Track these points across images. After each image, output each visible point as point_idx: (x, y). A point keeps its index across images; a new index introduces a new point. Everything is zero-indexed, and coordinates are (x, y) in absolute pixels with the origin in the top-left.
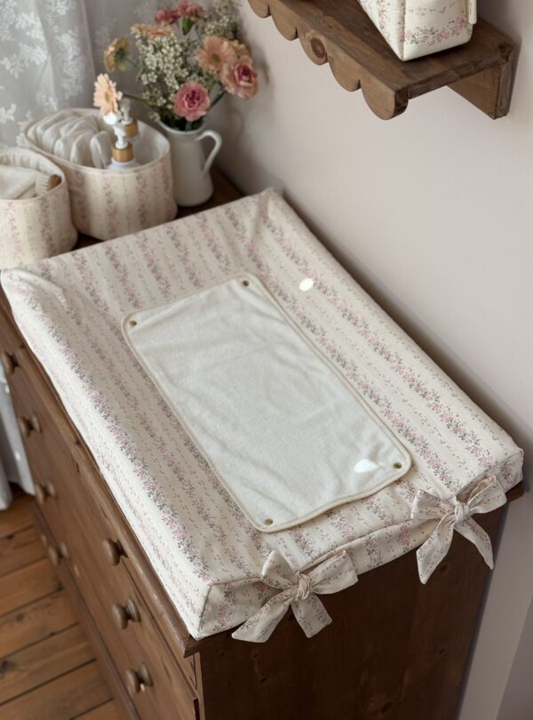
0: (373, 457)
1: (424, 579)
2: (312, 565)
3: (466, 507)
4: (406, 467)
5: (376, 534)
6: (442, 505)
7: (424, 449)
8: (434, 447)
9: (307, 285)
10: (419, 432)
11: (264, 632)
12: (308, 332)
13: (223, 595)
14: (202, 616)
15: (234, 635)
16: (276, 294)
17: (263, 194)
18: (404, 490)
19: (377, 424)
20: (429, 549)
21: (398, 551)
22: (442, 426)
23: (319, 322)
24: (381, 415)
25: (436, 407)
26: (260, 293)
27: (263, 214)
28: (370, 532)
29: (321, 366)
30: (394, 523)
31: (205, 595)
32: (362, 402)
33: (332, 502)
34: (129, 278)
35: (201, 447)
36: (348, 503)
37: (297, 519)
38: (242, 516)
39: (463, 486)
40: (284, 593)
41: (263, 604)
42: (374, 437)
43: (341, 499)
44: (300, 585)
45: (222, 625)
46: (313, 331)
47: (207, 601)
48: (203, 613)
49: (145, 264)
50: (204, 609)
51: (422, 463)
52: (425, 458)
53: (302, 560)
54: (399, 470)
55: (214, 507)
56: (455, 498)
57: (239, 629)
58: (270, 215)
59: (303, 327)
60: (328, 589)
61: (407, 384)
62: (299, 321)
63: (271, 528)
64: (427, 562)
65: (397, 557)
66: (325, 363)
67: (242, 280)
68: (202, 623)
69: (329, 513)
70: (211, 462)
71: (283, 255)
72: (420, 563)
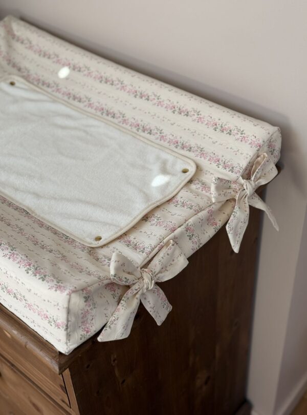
0: (164, 171)
1: (236, 249)
2: (148, 259)
3: (252, 182)
4: (192, 170)
5: (191, 221)
6: (233, 186)
7: (202, 153)
8: (209, 148)
10: (193, 142)
11: (125, 328)
12: (76, 103)
13: (83, 300)
14: (67, 329)
15: (100, 339)
16: (40, 85)
18: (198, 186)
19: (156, 148)
20: (235, 221)
21: (210, 232)
22: (210, 131)
23: (82, 93)
24: (158, 141)
25: (200, 120)
26: (26, 87)
27: (10, 33)
28: (186, 221)
29: (95, 123)
30: (201, 210)
31: (66, 305)
32: (138, 137)
33: (146, 208)
35: (17, 202)
36: (158, 207)
37: (121, 229)
38: (74, 240)
39: (244, 167)
40: (134, 287)
41: (119, 303)
42: (158, 158)
43: (151, 205)
44: (145, 277)
45: (87, 332)
46: (80, 101)
47: (69, 311)
48: (67, 326)
50: (68, 321)
51: (204, 162)
52: (205, 158)
53: (138, 258)
54: (187, 174)
55: (46, 238)
56: (241, 178)
57: (103, 331)
58: (16, 33)
59: (71, 101)
60: (167, 276)
61: (170, 111)
62: (66, 98)
63: (101, 243)
64: (235, 234)
65: (211, 237)
66: (98, 120)
68: (68, 336)
69: (145, 218)
70: (31, 210)
71: (36, 57)
72: (230, 236)
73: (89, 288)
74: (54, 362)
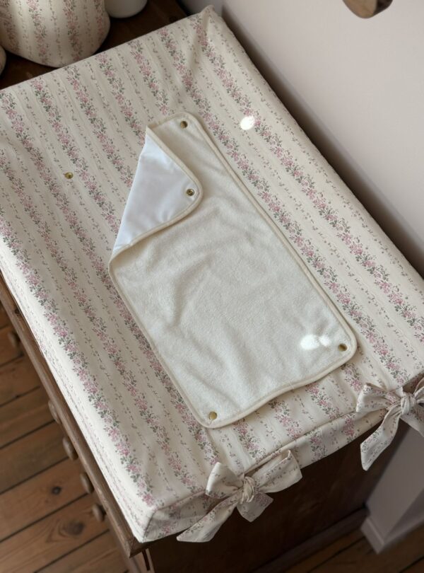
2: (256, 466)
3: (413, 400)
4: (351, 349)
5: (321, 430)
6: (388, 397)
7: (371, 332)
8: (380, 330)
9: (247, 123)
10: (365, 312)
12: (249, 184)
13: (168, 516)
14: (146, 529)
15: (179, 538)
16: (216, 138)
17: (201, 15)
18: (350, 377)
19: (321, 297)
20: (373, 442)
21: (342, 442)
22: (390, 308)
23: (262, 174)
24: (326, 288)
25: (384, 286)
26: (197, 135)
27: (201, 40)
28: (315, 428)
29: (263, 226)
30: (339, 416)
32: (306, 270)
33: (276, 390)
34: (62, 122)
35: (142, 325)
36: (292, 391)
37: (240, 412)
38: (185, 407)
39: (410, 378)
40: (229, 499)
41: (208, 512)
42: (318, 313)
43: (285, 386)
44: (245, 490)
45: (167, 532)
46: (255, 184)
49: (78, 103)
50: (149, 525)
51: (368, 346)
52: (371, 342)
53: (248, 462)
54: (344, 353)
56: (402, 389)
57: (184, 533)
58: (209, 41)
59: (245, 179)
61: (354, 256)
62: (240, 172)
63: (216, 423)
64: (367, 456)
66: (267, 222)
67: (180, 120)
68: (146, 533)
69: (273, 403)
70: (153, 343)
71: (223, 90)
72: (363, 455)
73: (178, 504)
74: (127, 545)
